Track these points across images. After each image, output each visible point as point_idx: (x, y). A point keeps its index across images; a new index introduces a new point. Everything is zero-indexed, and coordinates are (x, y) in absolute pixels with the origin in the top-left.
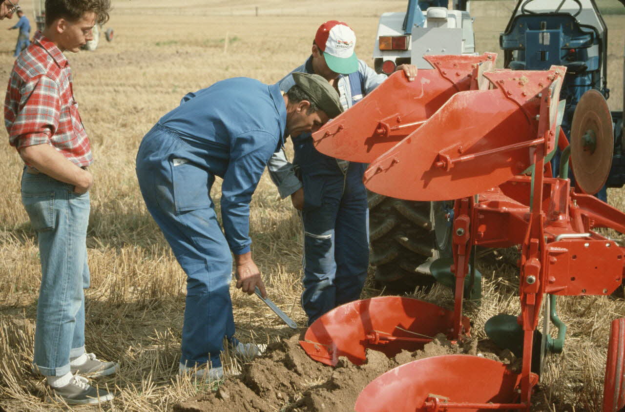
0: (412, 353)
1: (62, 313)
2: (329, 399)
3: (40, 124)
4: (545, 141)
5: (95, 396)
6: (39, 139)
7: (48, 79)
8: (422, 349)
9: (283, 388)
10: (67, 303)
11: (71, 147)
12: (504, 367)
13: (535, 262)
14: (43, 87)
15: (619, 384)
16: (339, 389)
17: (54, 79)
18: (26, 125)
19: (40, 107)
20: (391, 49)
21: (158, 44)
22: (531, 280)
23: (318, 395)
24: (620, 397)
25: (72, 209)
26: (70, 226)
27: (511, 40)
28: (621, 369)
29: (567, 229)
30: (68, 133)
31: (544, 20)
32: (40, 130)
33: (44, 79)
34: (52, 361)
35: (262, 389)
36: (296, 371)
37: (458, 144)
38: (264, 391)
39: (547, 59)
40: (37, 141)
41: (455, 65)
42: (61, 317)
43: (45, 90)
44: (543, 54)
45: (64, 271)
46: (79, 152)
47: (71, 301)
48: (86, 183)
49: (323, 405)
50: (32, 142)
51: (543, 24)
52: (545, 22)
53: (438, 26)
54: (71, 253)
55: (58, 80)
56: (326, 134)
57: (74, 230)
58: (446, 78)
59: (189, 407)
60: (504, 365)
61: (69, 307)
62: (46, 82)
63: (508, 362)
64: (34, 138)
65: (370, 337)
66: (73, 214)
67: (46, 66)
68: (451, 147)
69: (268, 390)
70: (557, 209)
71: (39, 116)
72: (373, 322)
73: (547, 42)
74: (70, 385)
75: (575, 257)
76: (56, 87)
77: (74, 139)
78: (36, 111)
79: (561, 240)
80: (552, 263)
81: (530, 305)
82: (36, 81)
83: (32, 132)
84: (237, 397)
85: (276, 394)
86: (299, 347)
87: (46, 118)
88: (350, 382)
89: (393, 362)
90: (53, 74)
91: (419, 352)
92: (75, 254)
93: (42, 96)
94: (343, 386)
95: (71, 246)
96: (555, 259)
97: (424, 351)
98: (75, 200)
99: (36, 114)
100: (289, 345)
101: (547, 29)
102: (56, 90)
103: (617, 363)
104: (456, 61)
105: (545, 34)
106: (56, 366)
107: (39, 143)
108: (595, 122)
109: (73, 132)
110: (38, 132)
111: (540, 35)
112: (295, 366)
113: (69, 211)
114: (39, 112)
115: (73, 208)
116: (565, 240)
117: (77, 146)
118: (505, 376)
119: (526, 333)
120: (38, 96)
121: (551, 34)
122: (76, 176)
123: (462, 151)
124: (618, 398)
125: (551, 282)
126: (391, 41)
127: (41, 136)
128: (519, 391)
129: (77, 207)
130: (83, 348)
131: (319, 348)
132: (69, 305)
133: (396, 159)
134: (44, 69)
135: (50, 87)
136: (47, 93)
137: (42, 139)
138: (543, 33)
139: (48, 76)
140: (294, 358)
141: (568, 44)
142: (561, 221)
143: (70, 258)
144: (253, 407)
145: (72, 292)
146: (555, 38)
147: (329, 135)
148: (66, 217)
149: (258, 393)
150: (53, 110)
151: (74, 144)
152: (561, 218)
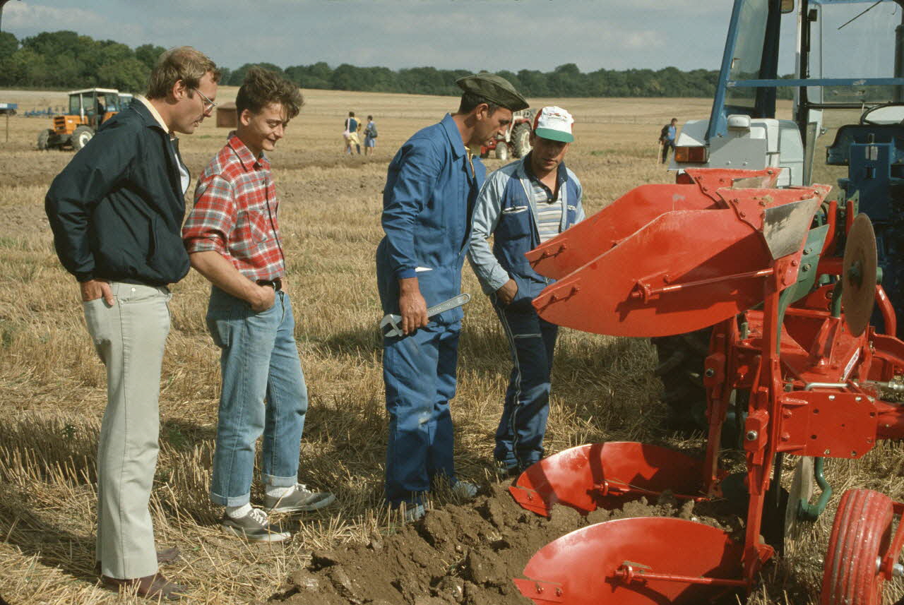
0: (610, 512)
1: (236, 438)
2: (488, 559)
3: (205, 228)
4: (774, 273)
5: (279, 531)
6: (203, 245)
7: (222, 180)
8: (621, 508)
9: (467, 540)
10: (242, 428)
11: (249, 256)
12: (726, 536)
13: (762, 415)
14: (214, 189)
15: (837, 570)
16: (509, 548)
17: (229, 180)
18: (194, 229)
19: (209, 211)
20: (687, 160)
21: (593, 153)
22: (751, 436)
23: (477, 554)
24: (838, 584)
25: (248, 327)
26: (246, 345)
27: (837, 154)
28: (840, 552)
29: (828, 377)
30: (246, 241)
31: (873, 132)
32: (205, 235)
33: (217, 179)
34: (224, 489)
35: (436, 540)
36: (492, 522)
37: (665, 271)
38: (438, 543)
39: (874, 176)
40: (201, 247)
41: (721, 180)
42: (235, 442)
43: (216, 192)
44: (869, 171)
45: (239, 393)
46: (260, 262)
47: (249, 428)
48: (258, 299)
49: (480, 566)
50: (196, 249)
51: (871, 136)
52: (873, 135)
53: (740, 136)
54: (246, 375)
55: (233, 181)
56: (544, 254)
57: (250, 350)
58: (708, 196)
59: (322, 557)
60: (725, 533)
61: (246, 434)
62: (219, 183)
63: (731, 530)
64: (198, 244)
65: (598, 487)
66: (249, 332)
67: (223, 166)
68: (655, 275)
69: (443, 541)
70: (821, 352)
71: (206, 220)
72: (605, 470)
73: (874, 157)
74: (247, 518)
75: (816, 411)
76: (230, 188)
77: (253, 248)
78: (204, 214)
79: (811, 389)
80: (786, 417)
81: (758, 466)
82: (209, 183)
83: (195, 237)
84: (391, 549)
85: (455, 546)
86: (507, 494)
87: (212, 223)
88: (524, 541)
89: (584, 520)
90: (229, 175)
91: (617, 511)
92: (252, 376)
93: (212, 199)
94: (514, 545)
95: (247, 368)
96: (790, 413)
97: (622, 510)
98: (253, 318)
99: (204, 218)
100: (496, 491)
101: (875, 142)
102: (229, 193)
103: (836, 544)
104: (725, 176)
105: (872, 148)
106: (229, 495)
107: (204, 250)
108: (863, 252)
109: (251, 240)
110: (202, 238)
111: (867, 149)
112: (490, 515)
113: (245, 329)
114: (207, 216)
115: (251, 327)
116: (815, 390)
117: (256, 255)
118: (727, 546)
119: (752, 497)
120: (208, 198)
121: (880, 148)
122: (245, 289)
123: (669, 280)
124: (835, 585)
125: (784, 440)
126: (687, 152)
127: (205, 242)
128: (743, 565)
129: (254, 326)
130: (295, 478)
131: (532, 496)
132: (246, 431)
133: (576, 286)
134: (220, 169)
135: (223, 189)
136: (219, 196)
137: (207, 245)
138: (870, 147)
139: (222, 176)
140: (492, 506)
141: (900, 161)
142: (822, 366)
143: (246, 379)
144: (413, 560)
145: (248, 417)
146: (884, 153)
147: (548, 256)
148: (241, 335)
149: (432, 545)
150: (223, 214)
151: (252, 253)
152: (823, 363)
